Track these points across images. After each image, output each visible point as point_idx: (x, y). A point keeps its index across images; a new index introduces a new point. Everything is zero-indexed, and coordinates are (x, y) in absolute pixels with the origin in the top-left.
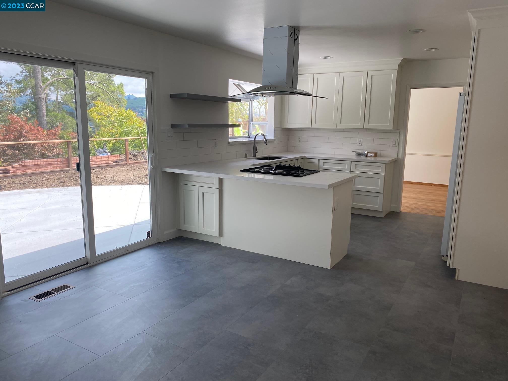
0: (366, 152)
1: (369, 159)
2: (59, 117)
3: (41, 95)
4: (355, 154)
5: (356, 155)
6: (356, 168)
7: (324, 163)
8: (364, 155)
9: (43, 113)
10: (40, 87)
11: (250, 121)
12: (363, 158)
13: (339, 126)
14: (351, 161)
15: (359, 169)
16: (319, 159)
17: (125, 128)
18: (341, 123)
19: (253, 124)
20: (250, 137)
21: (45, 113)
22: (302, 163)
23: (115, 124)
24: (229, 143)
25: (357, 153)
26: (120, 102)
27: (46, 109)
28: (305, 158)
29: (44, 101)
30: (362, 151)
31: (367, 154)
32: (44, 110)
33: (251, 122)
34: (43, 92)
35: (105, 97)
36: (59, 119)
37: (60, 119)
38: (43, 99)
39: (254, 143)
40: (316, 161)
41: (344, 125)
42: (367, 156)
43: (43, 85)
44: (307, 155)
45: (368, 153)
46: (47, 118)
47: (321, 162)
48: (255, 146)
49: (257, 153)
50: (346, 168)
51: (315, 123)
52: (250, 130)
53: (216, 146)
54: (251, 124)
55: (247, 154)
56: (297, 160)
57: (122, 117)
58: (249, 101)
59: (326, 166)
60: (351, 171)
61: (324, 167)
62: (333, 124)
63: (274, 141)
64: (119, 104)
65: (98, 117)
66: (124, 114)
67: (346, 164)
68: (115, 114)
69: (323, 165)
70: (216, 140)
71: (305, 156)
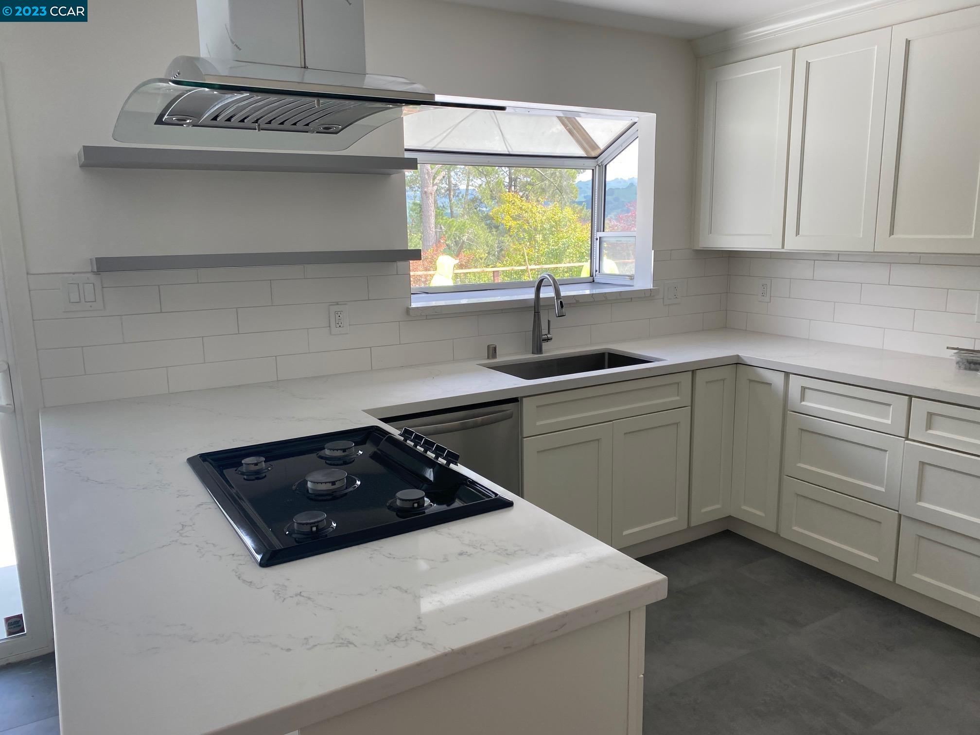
2: (455, 226)
3: (427, 187)
4: (953, 357)
5: (958, 362)
6: (929, 427)
7: (803, 389)
9: (429, 220)
10: (428, 173)
11: (595, 231)
14: (911, 397)
15: (941, 434)
16: (787, 374)
17: (553, 245)
18: (891, 233)
19: (604, 239)
20: (594, 281)
21: (433, 220)
22: (724, 380)
23: (538, 236)
24: (408, 311)
25: (963, 354)
26: (567, 193)
27: (436, 211)
28: (737, 363)
29: (432, 197)
32: (431, 214)
33: (599, 234)
34: (431, 182)
35: (539, 185)
36: (454, 229)
37: (456, 230)
38: (431, 194)
39: (536, 308)
40: (777, 380)
41: (904, 241)
43: (432, 169)
44: (750, 352)
46: (435, 229)
47: (796, 383)
48: (539, 319)
49: (546, 340)
50: (889, 422)
51: (798, 233)
52: (595, 257)
53: (338, 326)
54: (597, 239)
55: (495, 348)
56: (693, 372)
57: (552, 222)
58: (594, 168)
59: (812, 404)
60: (907, 439)
61: (803, 403)
62: (861, 236)
63: (653, 296)
64: (564, 196)
65: (513, 224)
66: (556, 217)
67: (889, 405)
68: (539, 217)
69: (803, 398)
70: (338, 304)
71: (738, 356)
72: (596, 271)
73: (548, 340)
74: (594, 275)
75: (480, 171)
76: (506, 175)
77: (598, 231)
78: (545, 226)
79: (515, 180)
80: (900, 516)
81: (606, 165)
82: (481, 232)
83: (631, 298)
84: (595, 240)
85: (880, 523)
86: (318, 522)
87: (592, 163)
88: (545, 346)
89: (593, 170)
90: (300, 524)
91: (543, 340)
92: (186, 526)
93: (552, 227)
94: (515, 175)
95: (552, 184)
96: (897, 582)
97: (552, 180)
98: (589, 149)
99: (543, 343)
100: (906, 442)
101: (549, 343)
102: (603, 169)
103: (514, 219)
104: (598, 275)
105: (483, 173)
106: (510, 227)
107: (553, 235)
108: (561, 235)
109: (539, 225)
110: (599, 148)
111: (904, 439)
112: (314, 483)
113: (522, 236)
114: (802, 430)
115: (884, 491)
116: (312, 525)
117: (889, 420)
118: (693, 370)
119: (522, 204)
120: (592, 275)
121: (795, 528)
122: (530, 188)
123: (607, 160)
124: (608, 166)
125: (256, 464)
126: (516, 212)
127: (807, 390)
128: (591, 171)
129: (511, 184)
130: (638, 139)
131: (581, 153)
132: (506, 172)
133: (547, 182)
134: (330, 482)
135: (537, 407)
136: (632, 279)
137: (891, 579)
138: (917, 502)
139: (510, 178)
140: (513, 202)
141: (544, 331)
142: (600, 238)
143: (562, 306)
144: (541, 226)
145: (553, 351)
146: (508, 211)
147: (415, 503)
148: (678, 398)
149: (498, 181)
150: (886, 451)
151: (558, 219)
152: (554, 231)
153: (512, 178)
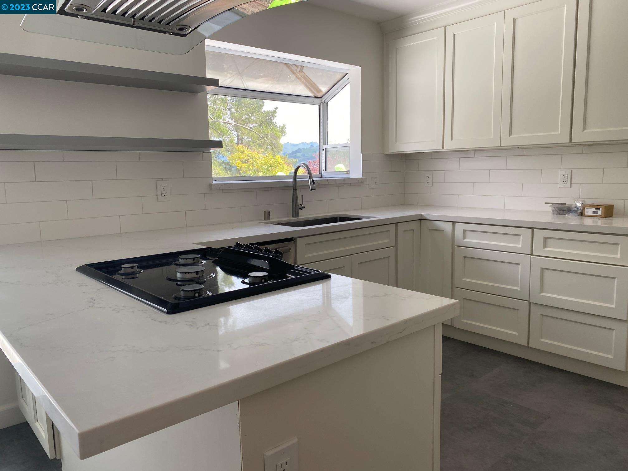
0: (579, 205)
1: (588, 222)
4: (549, 208)
5: (553, 211)
6: (545, 246)
7: (465, 231)
8: (576, 212)
11: (322, 145)
12: (571, 220)
13: (507, 142)
14: (533, 229)
15: (553, 250)
16: (454, 223)
18: (511, 134)
19: (327, 150)
20: (322, 177)
22: (413, 230)
24: (211, 186)
25: (556, 206)
26: (276, 148)
28: (421, 219)
30: (568, 202)
31: (584, 209)
33: (325, 147)
35: (258, 142)
39: (294, 187)
40: (447, 227)
41: (518, 139)
42: (582, 214)
44: (427, 213)
45: (584, 206)
47: (459, 228)
48: (296, 194)
49: (301, 208)
50: (520, 246)
51: (452, 138)
52: (322, 162)
53: (163, 195)
54: (323, 150)
55: (269, 213)
56: (396, 224)
57: (268, 164)
58: (320, 105)
59: (471, 240)
60: (532, 255)
61: (465, 240)
62: (492, 137)
63: (363, 183)
64: (274, 150)
65: (243, 165)
66: (271, 161)
67: (520, 235)
68: (259, 161)
69: (465, 237)
70: (163, 180)
71: (421, 214)
72: (324, 170)
73: (302, 208)
74: (322, 173)
75: (219, 133)
76: (235, 136)
77: (323, 145)
78: (263, 166)
79: (241, 139)
80: (530, 303)
81: (327, 103)
82: (221, 172)
83: (350, 183)
84: (322, 150)
85: (517, 310)
86: (199, 289)
87: (318, 100)
88: (300, 212)
89: (319, 106)
90: (186, 291)
91: (299, 208)
92: (95, 299)
93: (268, 167)
94: (241, 136)
95: (266, 142)
96: (530, 346)
97: (266, 139)
98: (316, 93)
99: (299, 211)
100: (532, 257)
101: (303, 210)
102: (326, 105)
103: (243, 162)
104: (325, 173)
105: (221, 134)
106: (241, 168)
107: (269, 172)
108: (275, 172)
109: (260, 166)
110: (321, 91)
111: (530, 255)
112: (183, 273)
113: (249, 173)
114: (465, 257)
115: (519, 289)
116: (195, 292)
117: (520, 244)
118: (396, 223)
119: (249, 152)
120: (320, 173)
121: (463, 320)
122: (252, 144)
123: (327, 99)
124: (328, 103)
125: (132, 268)
126: (245, 158)
127: (467, 232)
128: (318, 106)
129: (239, 143)
130: (349, 84)
131: (311, 94)
132: (235, 135)
133: (263, 140)
134: (194, 272)
135: (306, 244)
136: (348, 173)
137: (526, 345)
138: (540, 294)
139: (238, 138)
140: (243, 151)
141: (300, 203)
142: (325, 149)
143: (314, 183)
144: (261, 167)
145: (304, 215)
146: (239, 157)
147: (262, 279)
148: (388, 241)
149: (231, 139)
150: (519, 264)
151: (272, 162)
152: (270, 170)
153: (239, 138)
